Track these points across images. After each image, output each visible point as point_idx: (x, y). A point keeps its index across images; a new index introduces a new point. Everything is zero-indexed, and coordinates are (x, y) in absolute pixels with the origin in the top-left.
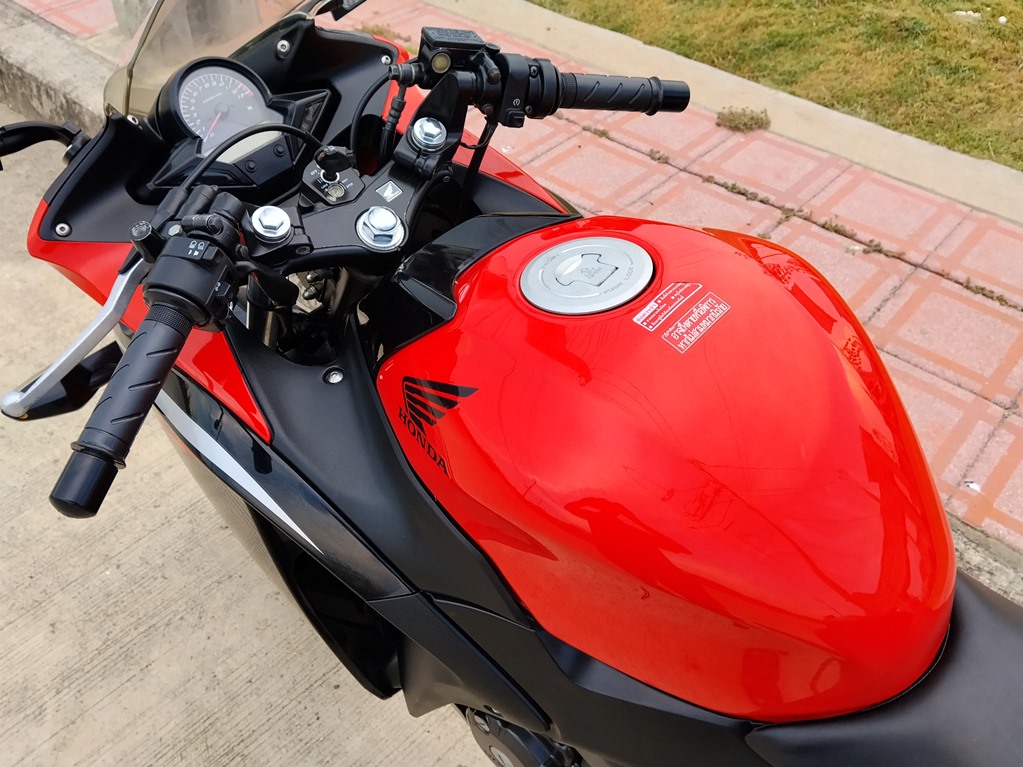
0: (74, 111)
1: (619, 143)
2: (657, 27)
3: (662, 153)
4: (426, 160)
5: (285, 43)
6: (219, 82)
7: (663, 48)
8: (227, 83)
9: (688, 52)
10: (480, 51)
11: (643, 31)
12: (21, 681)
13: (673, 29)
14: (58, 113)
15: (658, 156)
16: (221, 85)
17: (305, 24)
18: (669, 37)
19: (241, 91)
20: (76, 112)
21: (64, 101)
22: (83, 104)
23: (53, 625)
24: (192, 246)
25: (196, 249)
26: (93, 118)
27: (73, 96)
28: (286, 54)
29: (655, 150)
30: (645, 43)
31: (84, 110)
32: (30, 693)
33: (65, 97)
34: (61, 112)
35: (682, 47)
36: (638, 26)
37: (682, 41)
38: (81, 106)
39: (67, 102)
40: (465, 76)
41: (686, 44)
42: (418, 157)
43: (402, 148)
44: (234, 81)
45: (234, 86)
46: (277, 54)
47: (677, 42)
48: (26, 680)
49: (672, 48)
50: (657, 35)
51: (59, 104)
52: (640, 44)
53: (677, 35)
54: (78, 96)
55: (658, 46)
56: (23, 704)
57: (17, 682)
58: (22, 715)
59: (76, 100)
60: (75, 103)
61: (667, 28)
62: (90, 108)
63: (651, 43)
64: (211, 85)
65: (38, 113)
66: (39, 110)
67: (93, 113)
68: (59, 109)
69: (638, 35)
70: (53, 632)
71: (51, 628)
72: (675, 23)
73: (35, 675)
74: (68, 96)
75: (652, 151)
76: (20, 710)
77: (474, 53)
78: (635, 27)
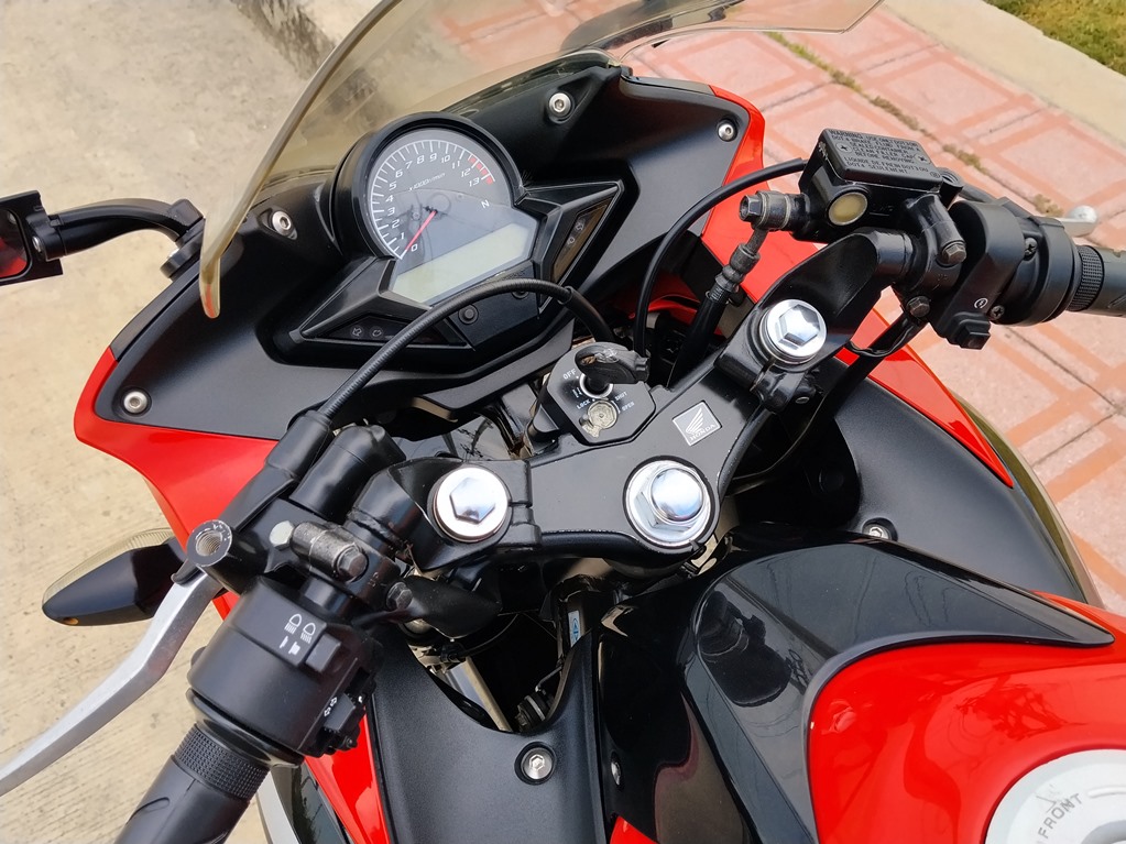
0: (306, 29)
1: (992, 177)
2: (1064, 12)
3: (1052, 203)
4: (778, 380)
5: (563, 97)
6: (441, 154)
7: (1069, 43)
8: (455, 157)
9: (1104, 54)
10: (929, 193)
11: (1044, 14)
12: (103, 787)
13: (1086, 19)
14: (288, 28)
15: (1046, 206)
16: (444, 160)
17: (604, 74)
18: (1079, 29)
19: (476, 173)
20: (309, 30)
21: (297, 15)
22: (317, 23)
23: (155, 716)
24: (291, 628)
25: (295, 638)
26: (327, 43)
27: (307, 11)
28: (562, 116)
29: (1044, 196)
30: (1045, 34)
31: (317, 31)
32: (110, 805)
33: (299, 11)
34: (293, 28)
35: (1096, 46)
36: (1037, 6)
37: (1098, 37)
38: (314, 25)
39: (300, 16)
40: (891, 243)
41: (1103, 42)
42: (764, 370)
43: (737, 348)
44: (467, 155)
45: (466, 163)
46: (546, 113)
47: (1090, 38)
48: (110, 786)
49: (1081, 46)
50: (1063, 23)
51: (291, 18)
52: (1039, 33)
53: (1092, 27)
54: (312, 12)
55: (1061, 40)
56: (99, 819)
57: (99, 786)
58: (96, 834)
59: (309, 17)
60: (308, 20)
61: (1079, 15)
62: (324, 30)
63: (1052, 34)
64: (427, 158)
65: (268, 22)
66: (270, 19)
67: (326, 37)
68: (290, 23)
69: (1037, 20)
70: (153, 726)
71: (152, 721)
72: (1091, 10)
73: (121, 781)
74: (302, 11)
75: (1039, 198)
76: (95, 826)
77: (916, 195)
78: (1033, 7)
